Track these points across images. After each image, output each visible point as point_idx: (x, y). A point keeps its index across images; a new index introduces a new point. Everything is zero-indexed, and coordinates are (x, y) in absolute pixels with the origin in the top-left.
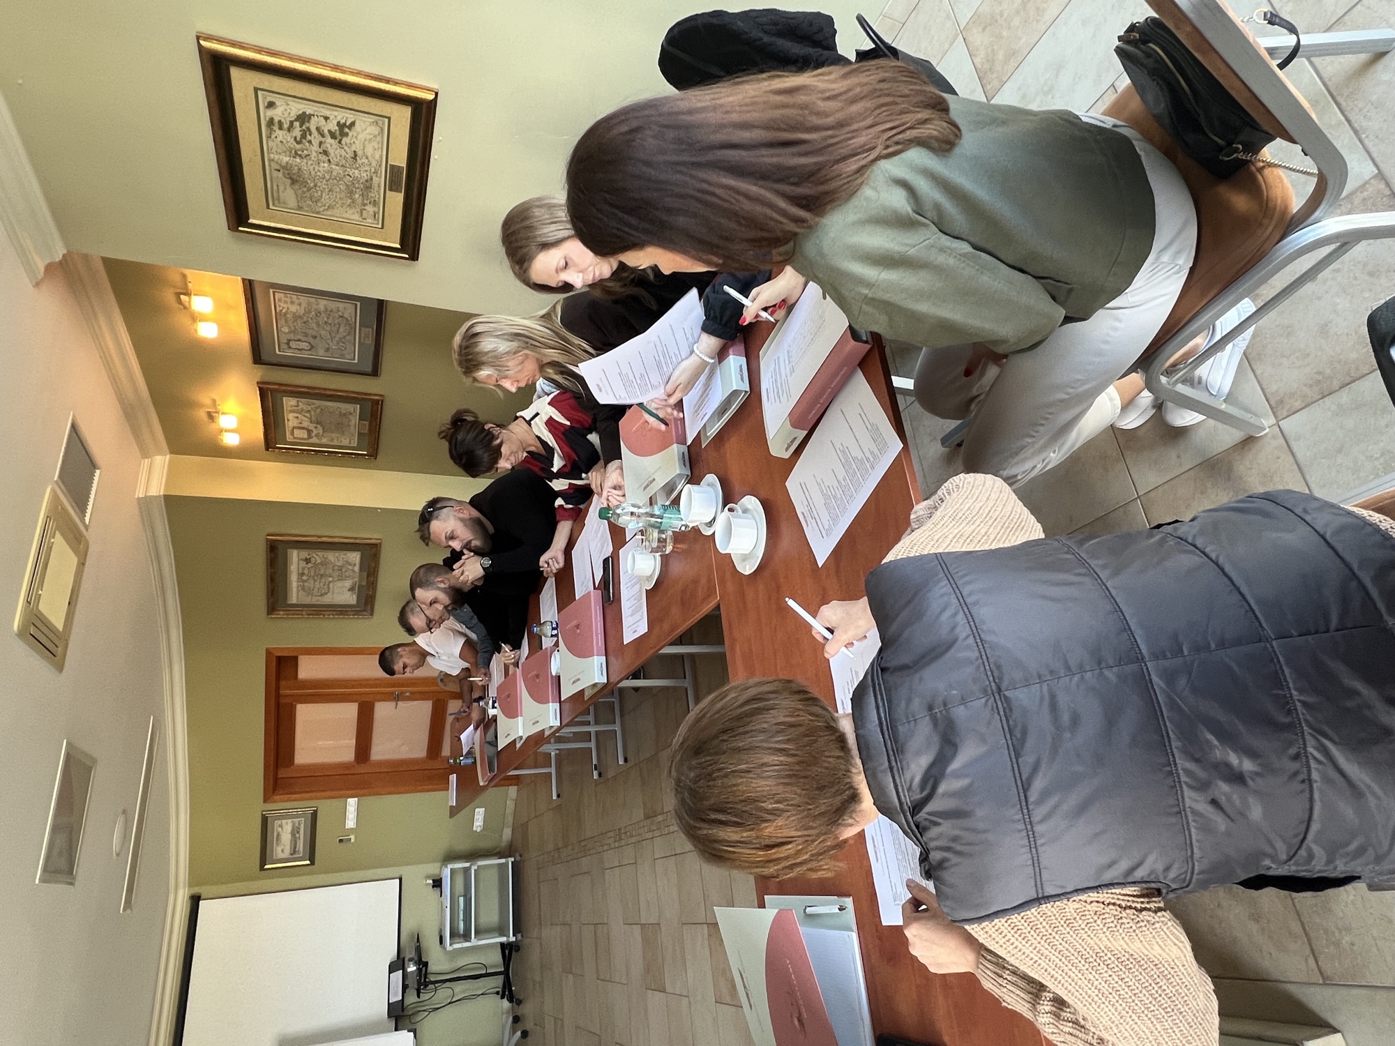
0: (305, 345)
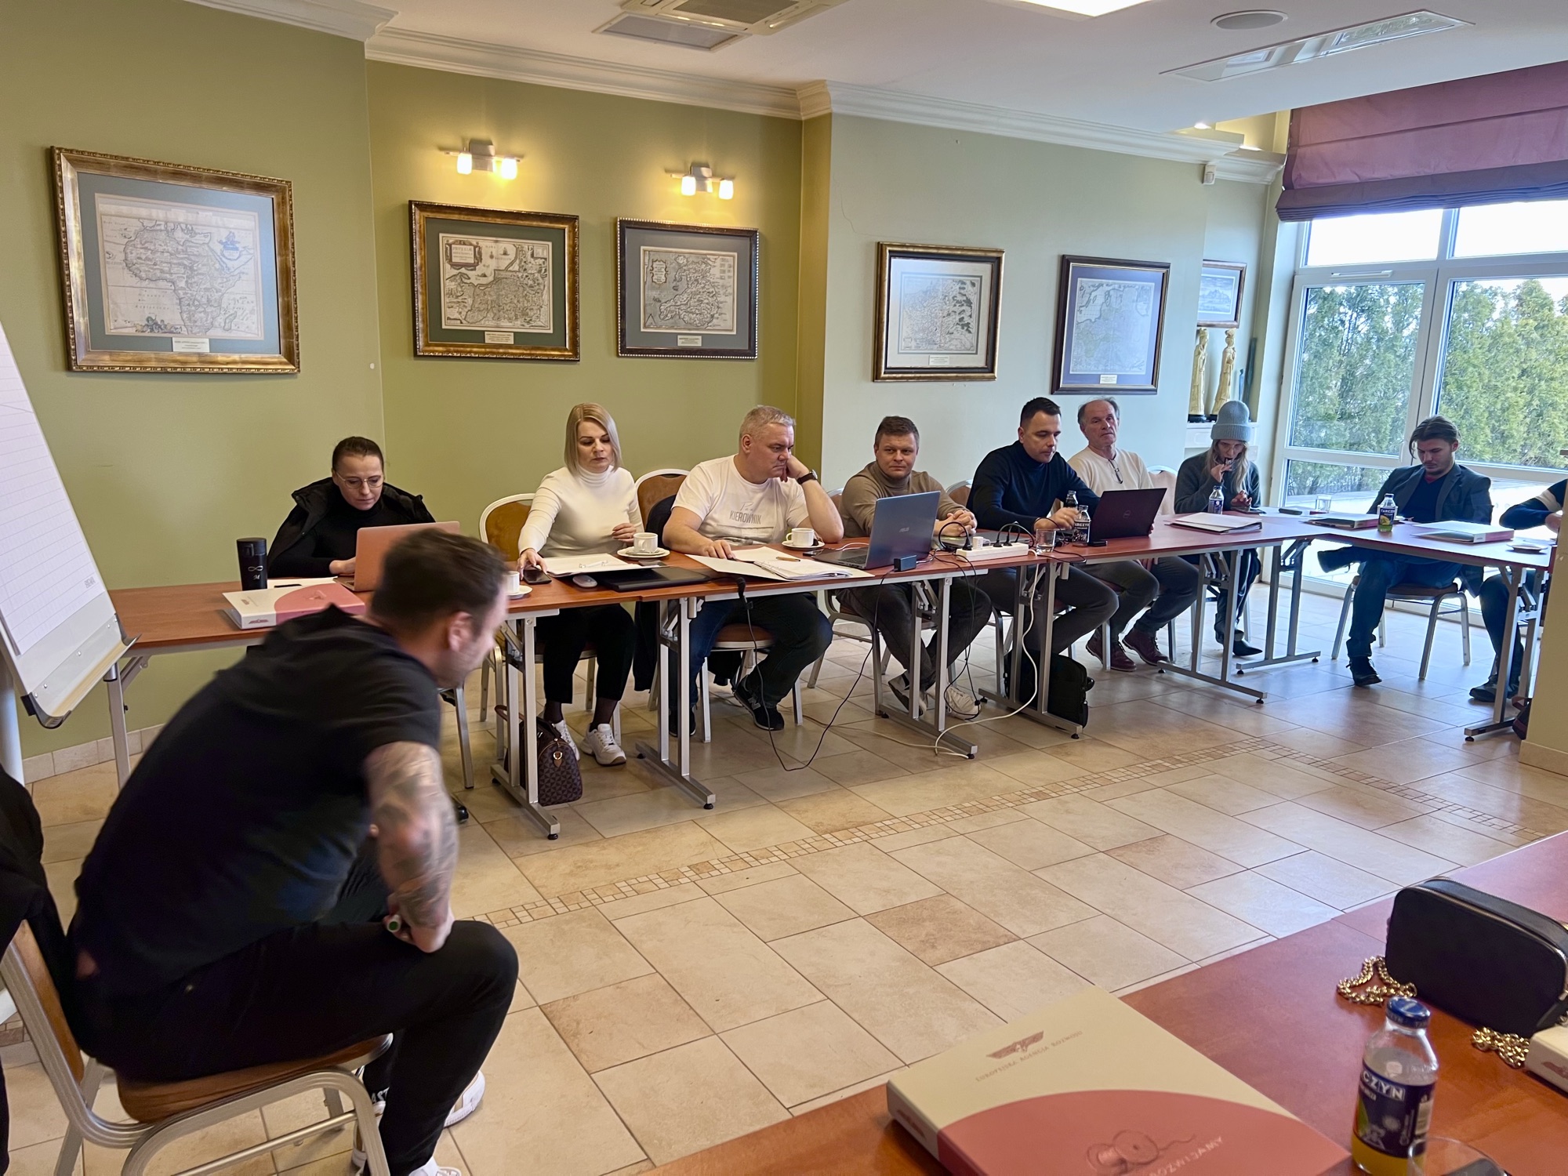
0: (660, 277)
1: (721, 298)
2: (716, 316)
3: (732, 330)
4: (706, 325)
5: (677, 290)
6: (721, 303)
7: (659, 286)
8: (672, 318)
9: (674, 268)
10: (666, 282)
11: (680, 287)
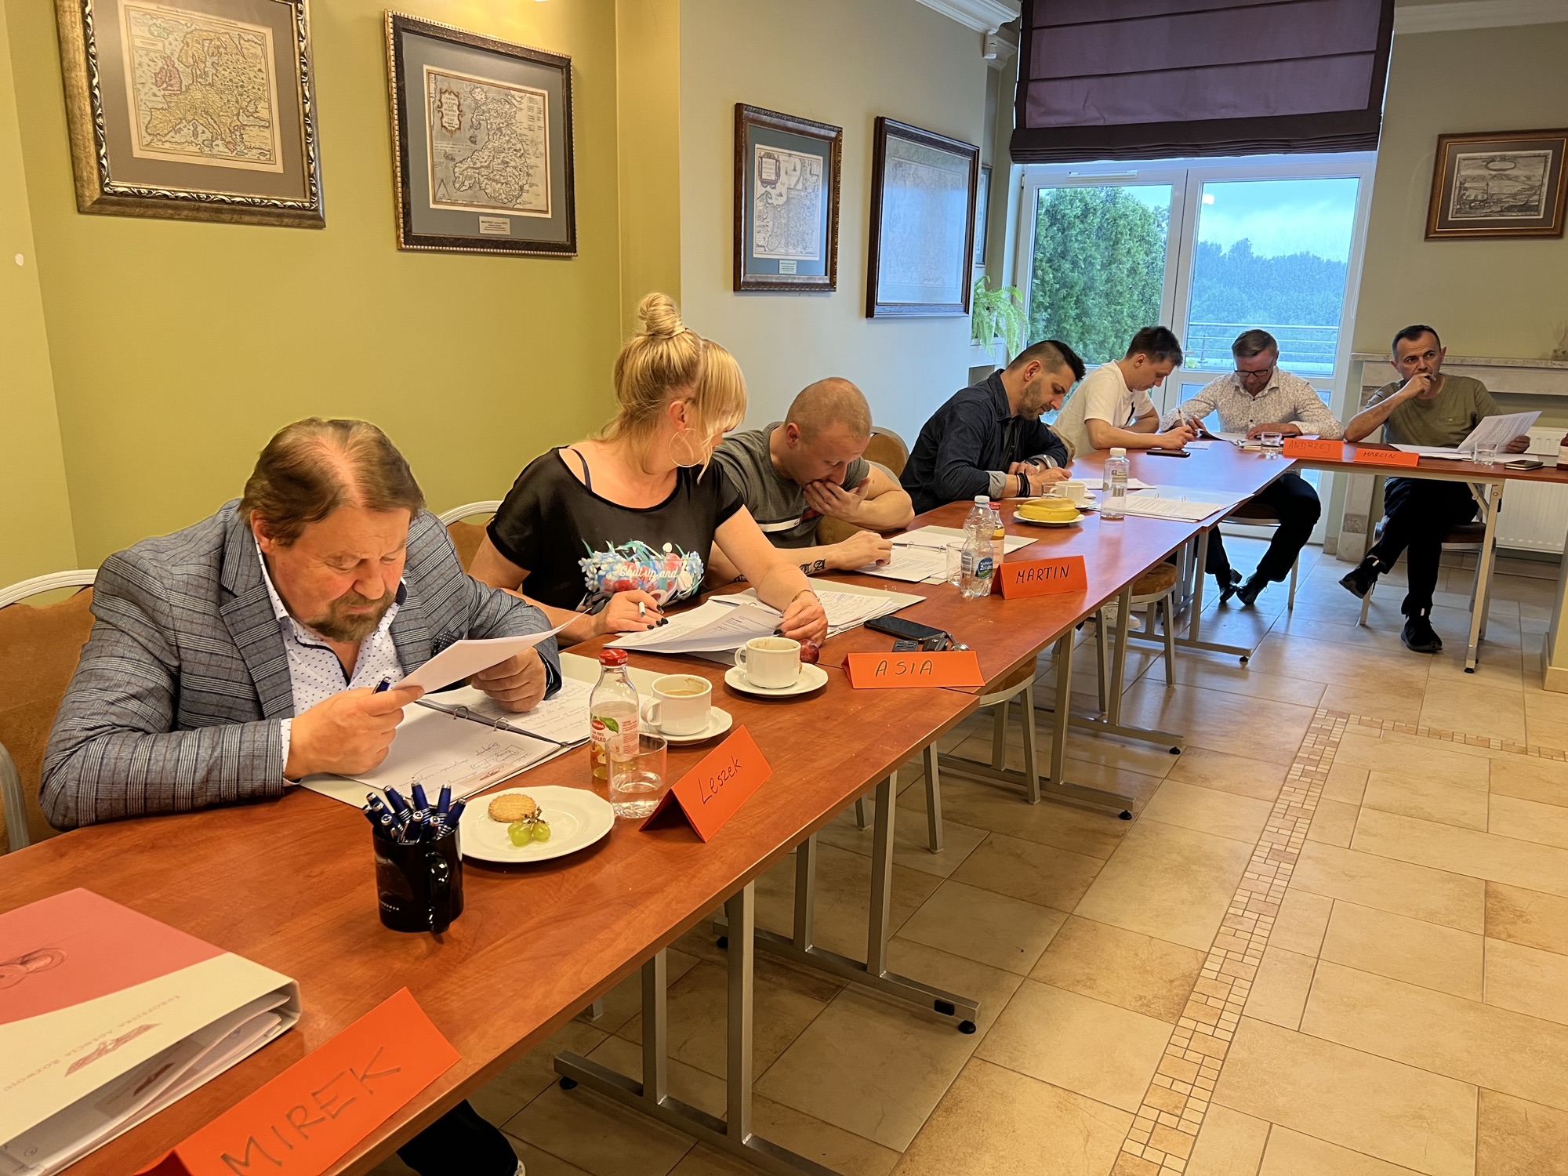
0: (451, 119)
1: (532, 161)
2: (526, 187)
3: (547, 212)
4: (514, 201)
5: (474, 142)
6: (532, 167)
7: (449, 133)
8: (470, 187)
9: (469, 106)
10: (459, 129)
11: (478, 139)
